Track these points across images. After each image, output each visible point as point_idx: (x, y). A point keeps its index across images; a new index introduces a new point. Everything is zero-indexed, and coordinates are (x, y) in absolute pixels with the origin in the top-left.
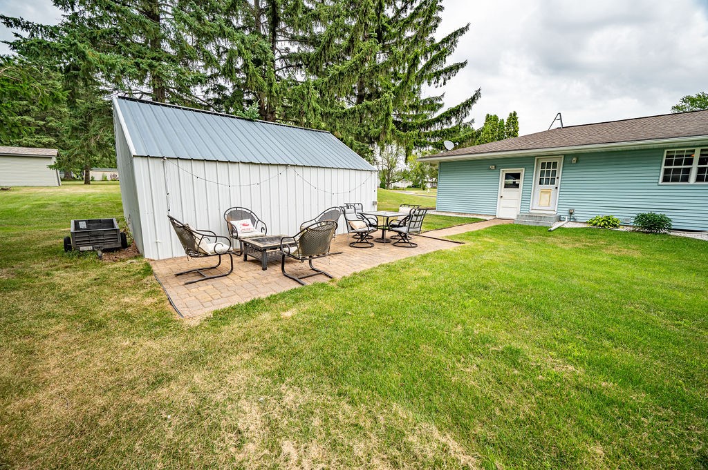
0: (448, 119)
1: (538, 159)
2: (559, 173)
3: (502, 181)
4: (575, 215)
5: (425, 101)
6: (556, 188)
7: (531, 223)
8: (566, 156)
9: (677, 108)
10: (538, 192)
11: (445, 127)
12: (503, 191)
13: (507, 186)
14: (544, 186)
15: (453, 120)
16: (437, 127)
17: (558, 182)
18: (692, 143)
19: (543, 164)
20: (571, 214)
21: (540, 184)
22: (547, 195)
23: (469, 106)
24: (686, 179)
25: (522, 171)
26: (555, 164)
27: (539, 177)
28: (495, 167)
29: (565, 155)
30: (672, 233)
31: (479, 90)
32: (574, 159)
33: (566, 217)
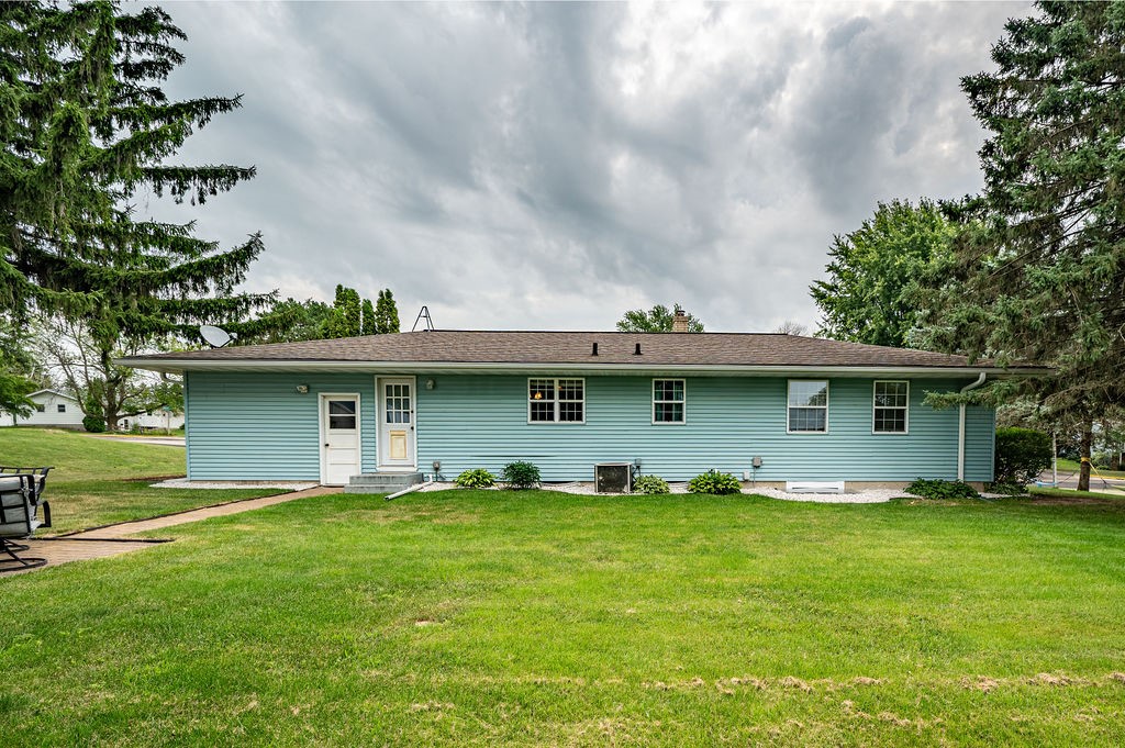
0: (199, 280)
1: (379, 379)
2: (413, 405)
3: (324, 415)
4: (444, 471)
5: (141, 226)
6: (412, 428)
7: (371, 489)
8: (420, 377)
9: (621, 324)
10: (386, 437)
11: (192, 296)
12: (327, 434)
13: (334, 424)
14: (394, 426)
15: (210, 283)
16: (172, 293)
17: (413, 418)
18: (552, 372)
19: (389, 387)
20: (437, 469)
21: (389, 421)
22: (401, 441)
23: (243, 264)
24: (551, 417)
25: (356, 397)
26: (406, 388)
27: (385, 411)
28: (308, 388)
29: (418, 376)
30: (544, 488)
31: (259, 235)
32: (430, 383)
33: (431, 476)
